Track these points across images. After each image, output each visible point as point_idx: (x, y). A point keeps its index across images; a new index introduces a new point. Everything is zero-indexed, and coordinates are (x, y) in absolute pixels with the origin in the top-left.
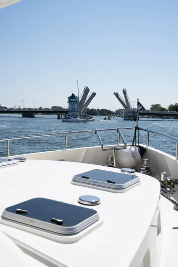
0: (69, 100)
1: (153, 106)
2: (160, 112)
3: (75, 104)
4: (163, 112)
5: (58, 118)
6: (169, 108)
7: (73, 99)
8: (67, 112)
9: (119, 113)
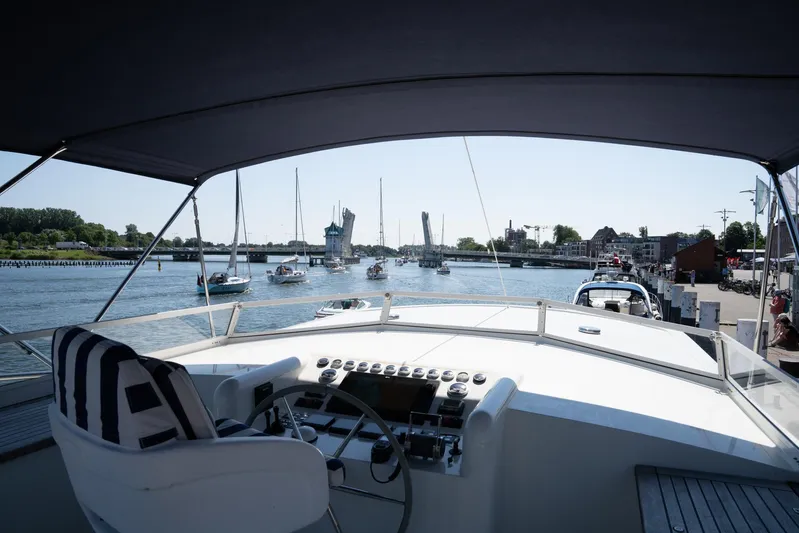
0: (327, 234)
1: (461, 240)
2: (474, 253)
3: (337, 240)
4: (479, 253)
5: (312, 264)
6: (489, 246)
7: (333, 232)
8: (323, 253)
9: (404, 253)
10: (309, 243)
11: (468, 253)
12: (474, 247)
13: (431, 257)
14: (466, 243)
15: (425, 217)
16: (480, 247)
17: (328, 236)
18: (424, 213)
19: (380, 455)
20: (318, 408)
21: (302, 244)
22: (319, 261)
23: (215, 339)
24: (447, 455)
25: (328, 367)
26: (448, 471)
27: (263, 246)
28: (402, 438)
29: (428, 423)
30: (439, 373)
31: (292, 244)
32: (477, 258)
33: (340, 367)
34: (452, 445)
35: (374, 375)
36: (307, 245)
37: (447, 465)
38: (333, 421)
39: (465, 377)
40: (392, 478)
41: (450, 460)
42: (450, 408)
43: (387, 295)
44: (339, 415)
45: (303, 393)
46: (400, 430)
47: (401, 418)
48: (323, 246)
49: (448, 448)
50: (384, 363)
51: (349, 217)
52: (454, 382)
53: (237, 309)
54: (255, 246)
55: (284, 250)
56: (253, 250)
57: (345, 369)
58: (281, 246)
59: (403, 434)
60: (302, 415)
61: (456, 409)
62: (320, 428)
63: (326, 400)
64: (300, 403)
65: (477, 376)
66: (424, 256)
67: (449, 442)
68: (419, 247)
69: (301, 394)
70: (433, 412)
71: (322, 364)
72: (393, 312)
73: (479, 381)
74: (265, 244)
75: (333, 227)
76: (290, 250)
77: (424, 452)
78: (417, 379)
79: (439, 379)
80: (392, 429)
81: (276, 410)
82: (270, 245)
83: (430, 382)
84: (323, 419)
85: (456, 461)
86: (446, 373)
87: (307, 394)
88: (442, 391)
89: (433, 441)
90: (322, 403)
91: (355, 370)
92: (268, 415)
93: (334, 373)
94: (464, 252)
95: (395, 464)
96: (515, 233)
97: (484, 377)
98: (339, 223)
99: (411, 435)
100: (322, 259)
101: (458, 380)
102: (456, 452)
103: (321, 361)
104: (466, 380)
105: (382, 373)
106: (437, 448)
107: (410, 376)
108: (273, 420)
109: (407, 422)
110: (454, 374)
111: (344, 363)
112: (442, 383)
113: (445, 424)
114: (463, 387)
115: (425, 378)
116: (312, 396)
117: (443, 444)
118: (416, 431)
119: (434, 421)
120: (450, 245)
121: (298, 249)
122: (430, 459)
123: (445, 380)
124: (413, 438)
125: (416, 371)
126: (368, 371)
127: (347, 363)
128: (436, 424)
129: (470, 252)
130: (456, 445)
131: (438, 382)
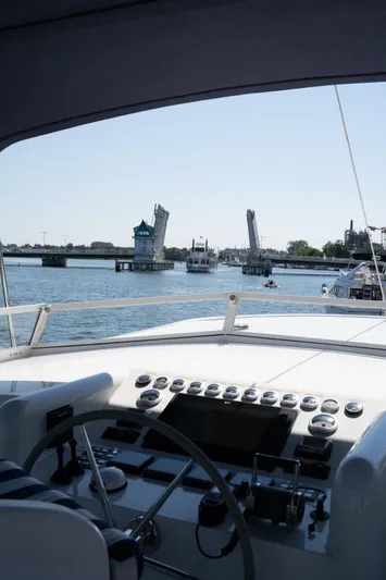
0: (136, 235)
1: (292, 243)
2: (307, 258)
3: (148, 242)
4: (313, 259)
5: (118, 269)
6: (325, 250)
7: (143, 232)
8: (132, 257)
9: (226, 256)
10: (116, 245)
11: (300, 258)
12: (307, 252)
13: (257, 262)
14: (297, 247)
15: (251, 216)
16: (313, 252)
17: (137, 236)
18: (249, 211)
19: (211, 514)
20: (133, 441)
21: (108, 246)
22: (126, 266)
23: (16, 349)
24: (307, 521)
25: (149, 387)
26: (309, 545)
27: (62, 247)
28: (242, 491)
29: (279, 470)
30: (298, 400)
31: (96, 245)
32: (311, 265)
33: (165, 387)
34: (315, 504)
35: (210, 399)
36: (113, 247)
37: (307, 535)
38: (150, 461)
39: (332, 406)
40: (227, 550)
41: (311, 528)
42: (312, 449)
43: (233, 298)
44: (160, 452)
45: (115, 421)
46: (242, 477)
47: (242, 460)
48: (131, 249)
49: (309, 508)
50: (223, 383)
51: (161, 215)
52: (318, 412)
53: (44, 312)
54: (53, 247)
55: (86, 252)
56: (50, 252)
57: (171, 390)
58: (82, 247)
59: (245, 485)
60: (110, 452)
61: (320, 452)
62: (130, 471)
63: (144, 431)
64: (109, 435)
65: (350, 406)
66: (248, 260)
67: (311, 500)
68: (243, 251)
69: (112, 423)
70: (287, 455)
71: (142, 382)
72: (239, 321)
73: (352, 413)
74: (65, 245)
75: (143, 226)
76: (92, 252)
77: (273, 513)
78: (267, 405)
79: (297, 408)
80: (229, 477)
81: (73, 444)
82: (70, 246)
83: (285, 411)
84: (137, 458)
85: (321, 530)
86: (306, 400)
87: (119, 423)
88: (301, 426)
89: (285, 497)
90: (138, 435)
91: (184, 392)
92: (60, 452)
93: (156, 395)
94: (295, 258)
95: (232, 529)
96: (357, 236)
97: (360, 407)
98: (151, 222)
99: (255, 487)
100: (130, 264)
101: (323, 410)
102: (319, 515)
103: (141, 378)
104: (335, 411)
105: (220, 397)
106: (292, 508)
107: (258, 402)
108: (67, 458)
109: (251, 466)
110: (319, 402)
111: (170, 382)
112: (302, 414)
113: (305, 471)
114: (330, 420)
115: (277, 405)
116: (126, 426)
117: (301, 502)
118: (262, 481)
119: (288, 467)
120: (279, 250)
121: (103, 252)
122: (282, 524)
123: (305, 408)
124: (259, 491)
125: (266, 395)
126: (202, 394)
127: (175, 383)
128: (293, 473)
129: (301, 257)
130: (320, 504)
131: (296, 413)
